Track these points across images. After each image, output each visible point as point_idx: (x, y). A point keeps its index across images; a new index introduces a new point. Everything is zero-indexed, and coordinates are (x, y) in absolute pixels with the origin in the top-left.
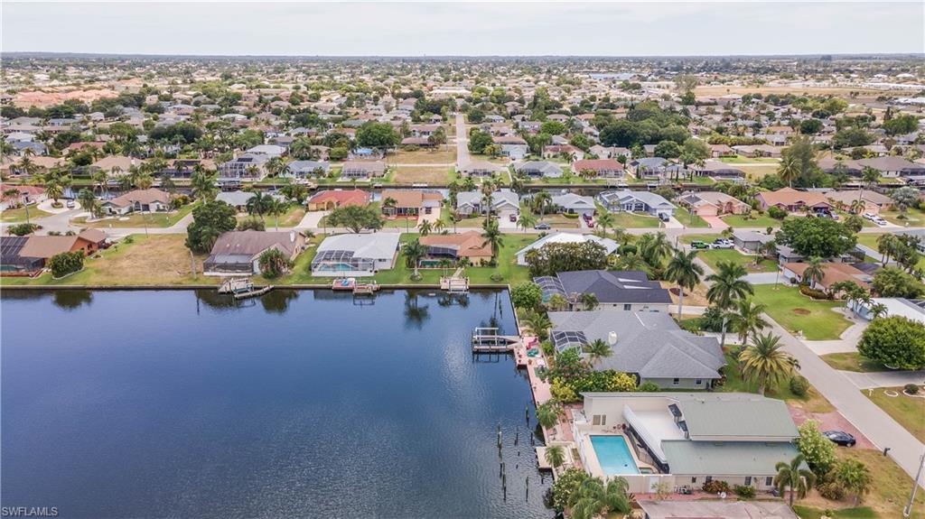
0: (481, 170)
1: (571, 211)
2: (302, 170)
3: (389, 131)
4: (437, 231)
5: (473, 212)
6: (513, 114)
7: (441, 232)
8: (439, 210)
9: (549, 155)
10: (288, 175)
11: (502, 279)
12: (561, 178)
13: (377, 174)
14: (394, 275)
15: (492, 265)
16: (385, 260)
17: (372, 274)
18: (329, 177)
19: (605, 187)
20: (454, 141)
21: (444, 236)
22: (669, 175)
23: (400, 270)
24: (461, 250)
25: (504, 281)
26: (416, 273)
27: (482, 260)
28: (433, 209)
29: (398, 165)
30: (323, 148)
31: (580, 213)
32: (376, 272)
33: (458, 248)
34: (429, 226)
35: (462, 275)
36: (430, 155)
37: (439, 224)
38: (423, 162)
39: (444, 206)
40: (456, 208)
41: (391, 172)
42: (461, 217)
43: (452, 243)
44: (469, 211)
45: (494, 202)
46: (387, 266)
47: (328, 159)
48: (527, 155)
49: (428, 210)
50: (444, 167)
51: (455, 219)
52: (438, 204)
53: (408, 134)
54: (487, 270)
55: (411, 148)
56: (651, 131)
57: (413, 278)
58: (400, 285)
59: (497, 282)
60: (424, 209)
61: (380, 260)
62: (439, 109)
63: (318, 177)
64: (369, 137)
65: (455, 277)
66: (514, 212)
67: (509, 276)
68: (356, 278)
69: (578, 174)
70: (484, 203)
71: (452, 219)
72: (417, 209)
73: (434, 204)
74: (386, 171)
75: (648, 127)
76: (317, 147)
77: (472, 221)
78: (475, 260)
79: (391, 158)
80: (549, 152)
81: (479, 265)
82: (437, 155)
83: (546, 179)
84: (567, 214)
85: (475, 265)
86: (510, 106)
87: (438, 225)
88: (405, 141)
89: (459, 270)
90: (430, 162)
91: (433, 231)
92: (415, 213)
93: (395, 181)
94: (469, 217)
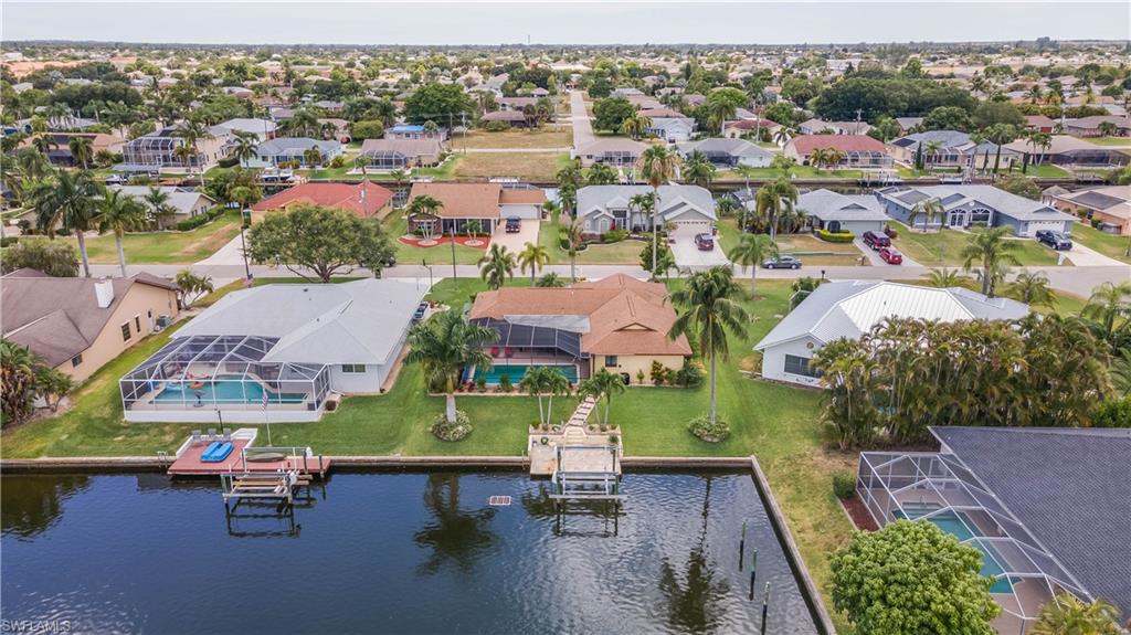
0: (618, 154)
1: (835, 226)
2: (284, 154)
3: (456, 94)
4: (528, 274)
5: (613, 228)
6: (656, 87)
7: (539, 275)
8: (538, 224)
9: (733, 135)
10: (254, 162)
11: (727, 437)
12: (773, 167)
13: (424, 161)
14: (383, 417)
15: (688, 380)
16: (361, 368)
17: (316, 416)
18: (335, 166)
19: (858, 184)
20: (568, 119)
21: (546, 291)
22: (979, 162)
23: (407, 397)
24: (594, 333)
25: (734, 444)
26: (452, 413)
27: (656, 366)
28: (523, 224)
29: (468, 150)
30: (340, 123)
31: (857, 232)
32: (330, 406)
33: (582, 325)
34: (507, 261)
35: (598, 422)
36: (527, 137)
37: (533, 256)
38: (513, 147)
39: (549, 218)
40: (574, 218)
41: (453, 159)
42: (586, 240)
43: (566, 310)
44: (603, 227)
45: (659, 207)
46: (368, 385)
47: (348, 141)
48: (694, 134)
49: (513, 226)
50: (551, 153)
51: (573, 243)
52: (534, 213)
53: (492, 106)
54: (674, 399)
55: (496, 128)
56: (907, 95)
57: (440, 432)
58: (399, 455)
59: (712, 447)
60: (504, 224)
61: (347, 368)
62: (546, 79)
63: (312, 167)
64: (421, 104)
65: (574, 432)
66: (704, 229)
67: (747, 425)
68: (262, 428)
69: (800, 161)
70: (637, 208)
71: (565, 244)
72: (487, 223)
73: (526, 212)
74: (443, 157)
75: (901, 88)
76: (331, 121)
77: (611, 248)
78: (635, 366)
79: (457, 141)
80: (733, 129)
81: (648, 382)
82: (539, 137)
83: (745, 169)
84: (826, 232)
85: (634, 381)
86: (649, 81)
87: (531, 259)
88: (487, 116)
89: (588, 406)
90: (525, 146)
91: (517, 273)
92: (484, 230)
93: (457, 173)
94: (603, 239)
